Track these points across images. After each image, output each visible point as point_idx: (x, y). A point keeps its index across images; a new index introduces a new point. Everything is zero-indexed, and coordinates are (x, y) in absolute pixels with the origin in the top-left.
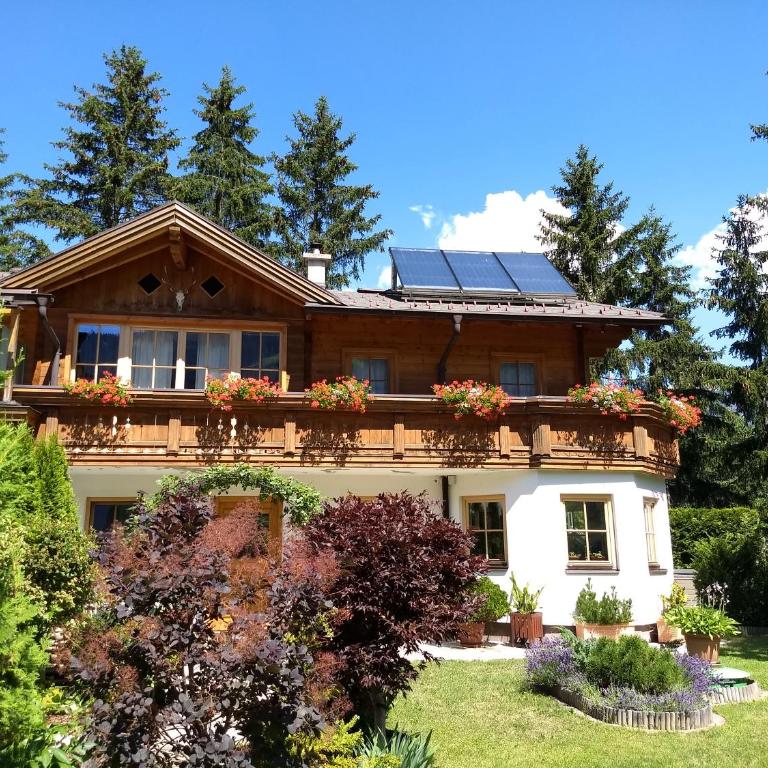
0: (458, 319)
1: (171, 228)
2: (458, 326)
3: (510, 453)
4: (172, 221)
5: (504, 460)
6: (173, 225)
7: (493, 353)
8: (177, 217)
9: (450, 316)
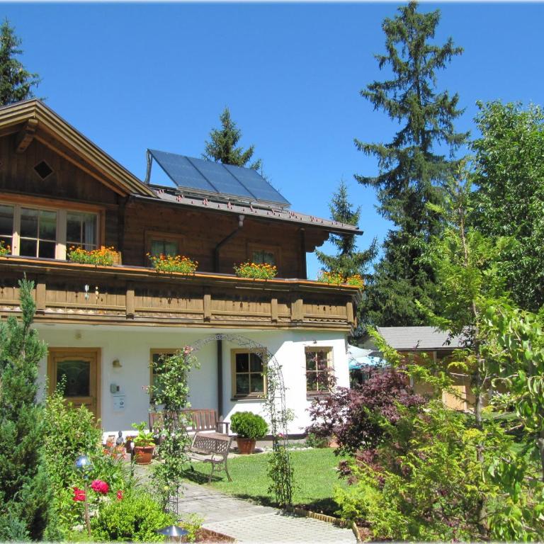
0: (242, 218)
1: (30, 120)
2: (241, 223)
3: (278, 319)
4: (33, 114)
5: (274, 324)
6: (32, 118)
7: (249, 244)
8: (37, 112)
9: (237, 215)
